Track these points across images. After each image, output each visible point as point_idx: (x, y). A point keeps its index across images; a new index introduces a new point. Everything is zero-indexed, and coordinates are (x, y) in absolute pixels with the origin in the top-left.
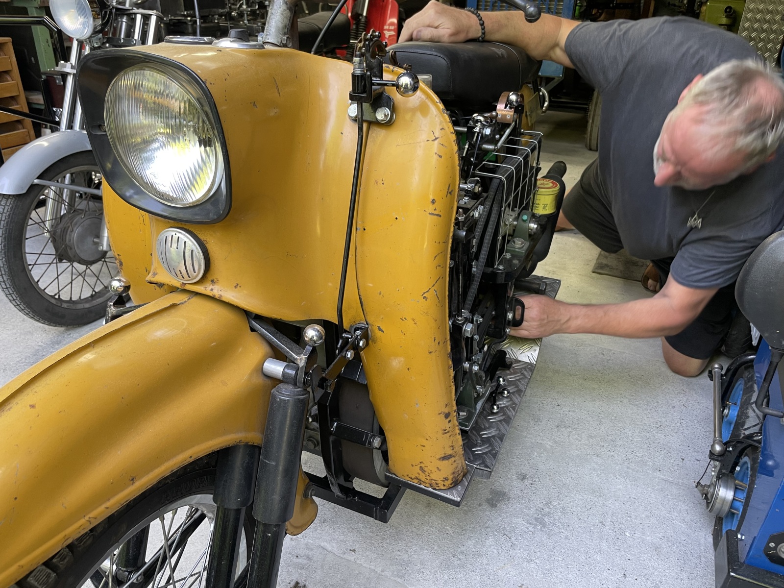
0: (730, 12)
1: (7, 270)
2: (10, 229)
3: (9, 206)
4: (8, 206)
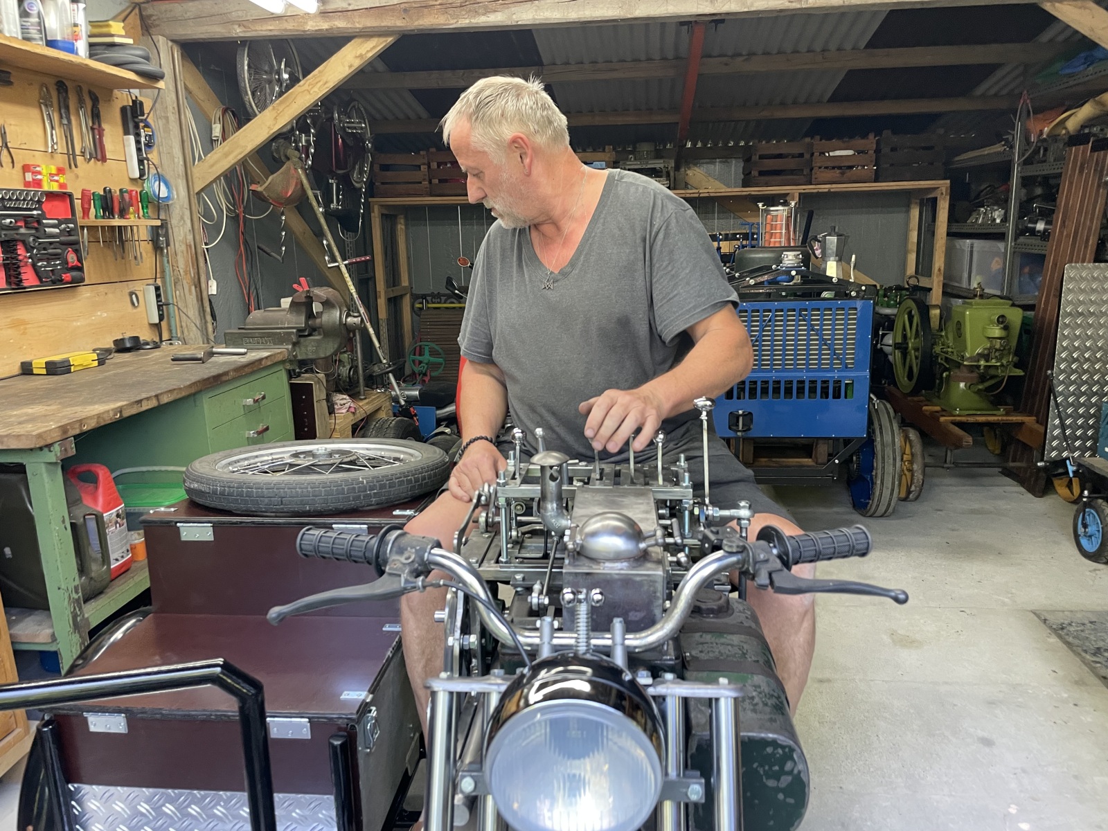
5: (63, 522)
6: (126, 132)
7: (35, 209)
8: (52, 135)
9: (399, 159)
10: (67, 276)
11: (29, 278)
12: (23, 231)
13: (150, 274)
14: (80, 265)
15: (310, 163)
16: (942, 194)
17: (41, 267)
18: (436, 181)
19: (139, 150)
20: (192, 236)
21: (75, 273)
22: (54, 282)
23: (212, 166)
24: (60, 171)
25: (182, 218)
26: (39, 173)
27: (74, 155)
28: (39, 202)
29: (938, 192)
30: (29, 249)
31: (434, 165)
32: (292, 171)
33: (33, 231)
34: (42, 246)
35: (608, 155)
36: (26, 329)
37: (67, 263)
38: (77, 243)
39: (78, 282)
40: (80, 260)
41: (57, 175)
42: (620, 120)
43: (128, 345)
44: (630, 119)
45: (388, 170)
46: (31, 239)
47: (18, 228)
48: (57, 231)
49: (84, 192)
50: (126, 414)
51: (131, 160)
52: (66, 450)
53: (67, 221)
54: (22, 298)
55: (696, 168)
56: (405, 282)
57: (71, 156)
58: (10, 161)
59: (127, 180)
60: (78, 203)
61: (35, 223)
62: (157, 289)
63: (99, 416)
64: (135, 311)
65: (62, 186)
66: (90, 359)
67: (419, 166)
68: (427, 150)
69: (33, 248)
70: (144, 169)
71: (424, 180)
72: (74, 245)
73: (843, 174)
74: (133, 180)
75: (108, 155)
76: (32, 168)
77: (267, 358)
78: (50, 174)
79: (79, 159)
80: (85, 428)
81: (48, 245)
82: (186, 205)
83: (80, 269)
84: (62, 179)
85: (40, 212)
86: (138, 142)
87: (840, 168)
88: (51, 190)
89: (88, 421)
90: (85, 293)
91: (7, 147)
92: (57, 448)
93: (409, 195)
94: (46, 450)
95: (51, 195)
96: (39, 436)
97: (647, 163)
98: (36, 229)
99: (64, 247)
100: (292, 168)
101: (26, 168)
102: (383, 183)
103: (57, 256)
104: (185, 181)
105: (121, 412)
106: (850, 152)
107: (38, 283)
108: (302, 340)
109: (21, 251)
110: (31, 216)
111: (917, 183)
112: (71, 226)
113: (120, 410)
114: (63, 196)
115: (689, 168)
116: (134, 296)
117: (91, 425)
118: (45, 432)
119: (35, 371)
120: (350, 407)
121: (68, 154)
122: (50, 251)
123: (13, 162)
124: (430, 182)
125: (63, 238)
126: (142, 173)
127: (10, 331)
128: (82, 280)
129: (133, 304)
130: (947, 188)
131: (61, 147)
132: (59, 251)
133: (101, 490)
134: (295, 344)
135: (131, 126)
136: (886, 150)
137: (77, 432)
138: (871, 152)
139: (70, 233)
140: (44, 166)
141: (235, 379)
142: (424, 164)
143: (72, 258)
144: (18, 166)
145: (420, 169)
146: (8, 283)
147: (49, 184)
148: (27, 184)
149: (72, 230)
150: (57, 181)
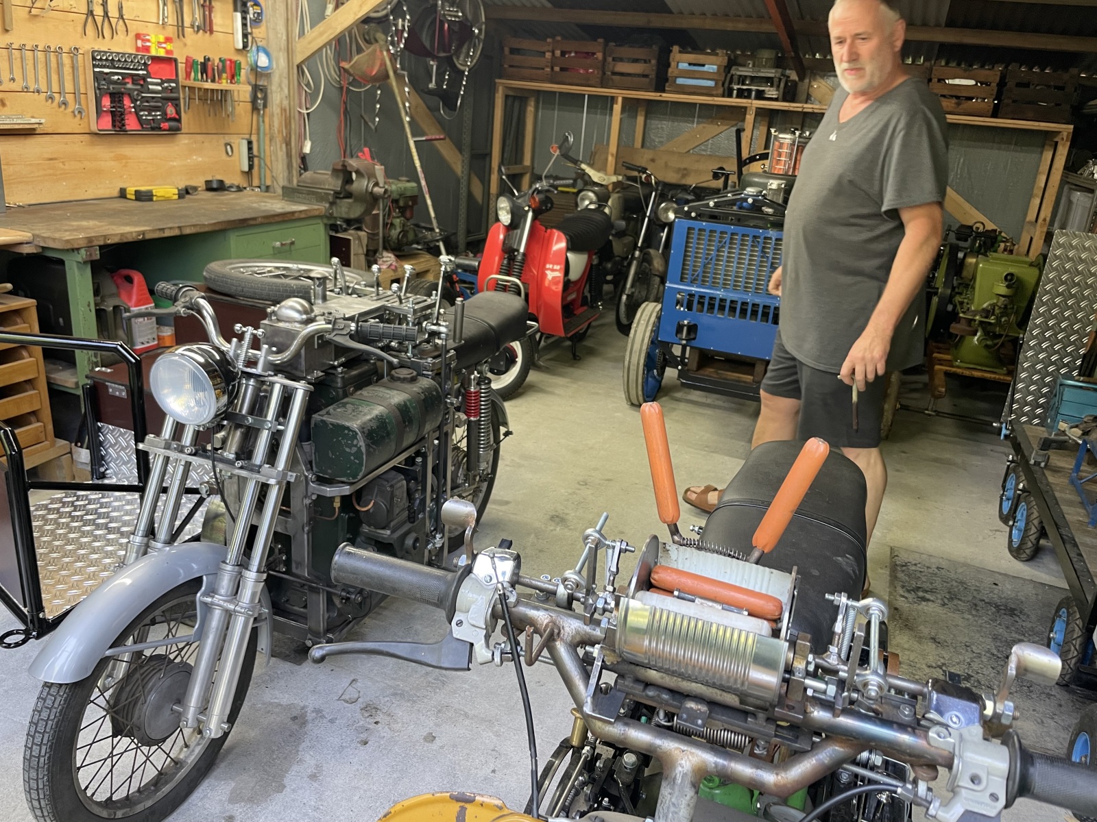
0: (1011, 280)
1: (48, 793)
2: (59, 731)
3: (62, 696)
4: (60, 696)
5: (89, 305)
6: (235, 10)
7: (141, 69)
8: (164, 10)
9: (526, 44)
10: (165, 125)
11: (131, 123)
12: (130, 86)
13: (246, 130)
14: (177, 117)
15: (402, 46)
16: (1063, 139)
17: (142, 116)
18: (557, 69)
19: (244, 25)
20: (288, 102)
21: (173, 124)
22: (153, 129)
23: (310, 43)
24: (168, 40)
25: (280, 86)
26: (149, 41)
27: (183, 26)
28: (145, 64)
29: (1060, 137)
30: (134, 101)
31: (558, 53)
32: (378, 53)
33: (139, 87)
34: (145, 99)
35: (721, 59)
36: (127, 163)
37: (166, 114)
38: (178, 99)
39: (175, 131)
40: (178, 113)
41: (165, 43)
42: (730, 26)
43: (215, 186)
44: (741, 26)
45: (519, 54)
46: (136, 93)
47: (125, 84)
48: (159, 88)
49: (188, 58)
50: (148, 236)
51: (237, 34)
52: (91, 255)
53: (169, 81)
54: (125, 139)
55: (821, 81)
56: (527, 162)
57: (180, 27)
58: (125, 29)
59: (233, 49)
60: (181, 67)
61: (141, 81)
62: (250, 143)
63: (122, 235)
64: (228, 159)
65: (168, 52)
66: (172, 192)
67: (544, 53)
68: (553, 37)
69: (137, 100)
70: (247, 42)
71: (547, 66)
72: (175, 102)
73: (958, 104)
74: (238, 50)
75: (215, 28)
76: (142, 37)
77: (301, 212)
78: (159, 42)
79: (188, 31)
80: (109, 242)
81: (151, 99)
82: (285, 74)
83: (179, 120)
84: (169, 46)
85: (145, 72)
86: (244, 18)
87: (957, 97)
88: (158, 55)
89: (113, 237)
90: (183, 140)
91: (123, 19)
92: (83, 252)
93: (532, 80)
94: (76, 252)
95: (156, 59)
96: (68, 241)
97: (759, 71)
98: (142, 85)
99: (165, 101)
100: (378, 50)
101: (138, 36)
102: (511, 66)
103: (157, 109)
104: (286, 54)
105: (144, 234)
106: (972, 82)
107: (140, 128)
108: (338, 201)
109: (127, 102)
110: (138, 75)
111: (1036, 124)
112: (173, 85)
113: (143, 233)
114: (170, 61)
115: (815, 80)
116: (229, 147)
117: (116, 240)
118: (73, 239)
119: (128, 196)
120: (391, 265)
121: (178, 26)
122: (152, 104)
123: (127, 31)
124: (552, 69)
125: (164, 95)
126: (245, 46)
127: (113, 163)
128: (179, 129)
129: (227, 153)
130: (1069, 133)
131: (172, 20)
132: (160, 104)
133: (135, 290)
134: (332, 204)
135: (239, 4)
136: (1011, 84)
137: (102, 243)
138: (994, 85)
139: (172, 90)
140: (153, 36)
141: (261, 224)
142: (548, 51)
143: (171, 111)
144: (132, 35)
145: (544, 57)
146: (114, 126)
147: (157, 50)
148: (138, 49)
149: (173, 88)
150: (164, 48)
